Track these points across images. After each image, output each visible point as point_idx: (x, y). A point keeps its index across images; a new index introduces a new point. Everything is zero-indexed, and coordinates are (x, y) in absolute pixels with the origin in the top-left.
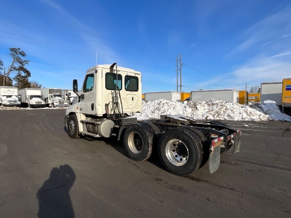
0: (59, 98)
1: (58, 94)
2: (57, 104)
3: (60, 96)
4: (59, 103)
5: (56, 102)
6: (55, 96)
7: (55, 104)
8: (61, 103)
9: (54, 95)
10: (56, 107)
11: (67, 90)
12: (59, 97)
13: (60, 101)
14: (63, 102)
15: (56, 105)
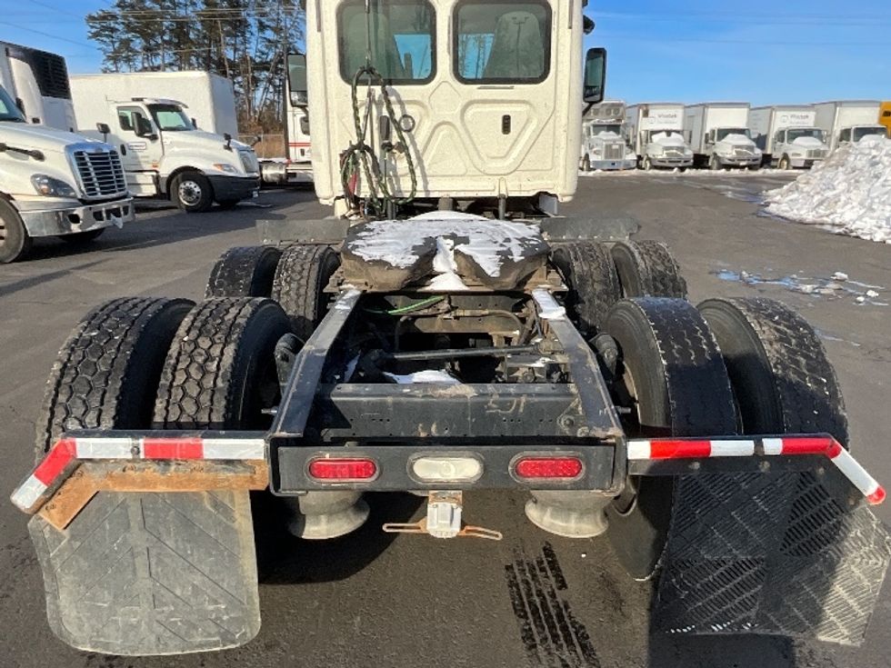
0: (612, 135)
1: (611, 121)
2: (600, 158)
3: (614, 128)
4: (606, 157)
5: (595, 152)
6: (598, 127)
7: (593, 158)
8: (611, 156)
9: (595, 126)
10: (594, 169)
11: (646, 105)
12: (612, 133)
13: (608, 147)
14: (618, 153)
15: (595, 163)
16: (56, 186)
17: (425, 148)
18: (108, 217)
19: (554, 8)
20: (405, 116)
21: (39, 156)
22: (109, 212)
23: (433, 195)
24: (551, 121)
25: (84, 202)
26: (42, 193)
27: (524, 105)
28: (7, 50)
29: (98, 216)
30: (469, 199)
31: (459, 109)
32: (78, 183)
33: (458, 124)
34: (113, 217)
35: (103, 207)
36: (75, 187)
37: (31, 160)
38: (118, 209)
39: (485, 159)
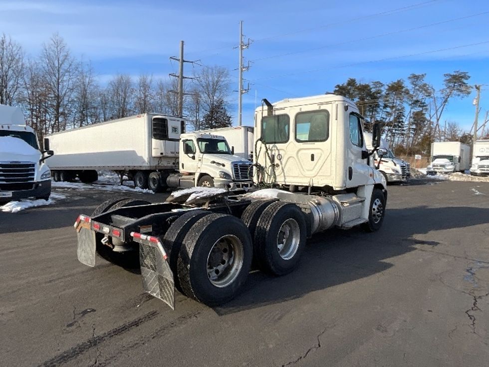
16: (226, 175)
17: (285, 166)
18: (242, 187)
19: (330, 113)
20: (279, 155)
21: (224, 165)
22: (243, 185)
23: (287, 184)
24: (330, 156)
25: (234, 181)
26: (221, 177)
27: (319, 150)
28: (248, 129)
29: (238, 186)
30: (303, 186)
31: (296, 152)
32: (233, 174)
33: (296, 157)
34: (244, 187)
35: (241, 183)
36: (232, 176)
37: (221, 166)
38: (248, 185)
39: (305, 170)
